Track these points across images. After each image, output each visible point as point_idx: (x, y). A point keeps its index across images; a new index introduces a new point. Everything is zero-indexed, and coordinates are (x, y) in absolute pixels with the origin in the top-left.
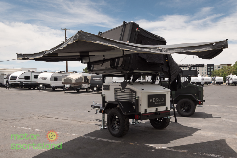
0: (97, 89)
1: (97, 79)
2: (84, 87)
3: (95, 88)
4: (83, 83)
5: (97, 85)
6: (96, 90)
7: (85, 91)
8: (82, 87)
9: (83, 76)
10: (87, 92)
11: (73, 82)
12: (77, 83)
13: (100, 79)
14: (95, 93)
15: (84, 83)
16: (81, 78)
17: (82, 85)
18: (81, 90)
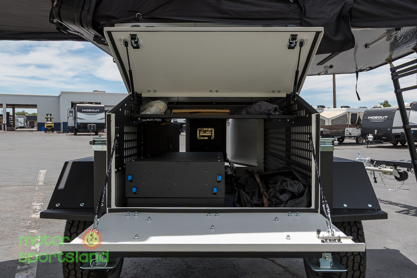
0: (374, 138)
1: (376, 117)
2: (350, 134)
3: (370, 137)
4: (347, 126)
5: (376, 131)
6: (371, 140)
7: (354, 141)
8: (346, 134)
9: (347, 113)
10: (358, 143)
11: (327, 124)
12: (336, 126)
13: (381, 117)
14: (371, 147)
15: (350, 127)
16: (344, 117)
17: (346, 129)
18: (346, 141)
